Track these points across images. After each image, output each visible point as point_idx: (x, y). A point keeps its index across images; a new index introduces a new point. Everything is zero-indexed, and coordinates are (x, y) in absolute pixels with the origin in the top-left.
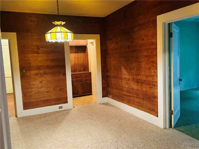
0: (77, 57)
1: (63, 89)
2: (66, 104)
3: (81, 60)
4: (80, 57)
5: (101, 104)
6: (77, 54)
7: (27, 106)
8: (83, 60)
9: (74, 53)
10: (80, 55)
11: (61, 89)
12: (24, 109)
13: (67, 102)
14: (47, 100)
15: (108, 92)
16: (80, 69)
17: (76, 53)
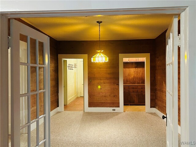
0: (136, 71)
1: (116, 96)
2: (118, 108)
3: (140, 74)
4: (139, 71)
5: (149, 113)
6: (137, 69)
7: (91, 105)
8: (142, 74)
9: (134, 68)
10: (139, 70)
11: (115, 95)
12: (89, 107)
13: (119, 107)
14: (105, 103)
15: (156, 104)
16: (138, 82)
17: (136, 67)
